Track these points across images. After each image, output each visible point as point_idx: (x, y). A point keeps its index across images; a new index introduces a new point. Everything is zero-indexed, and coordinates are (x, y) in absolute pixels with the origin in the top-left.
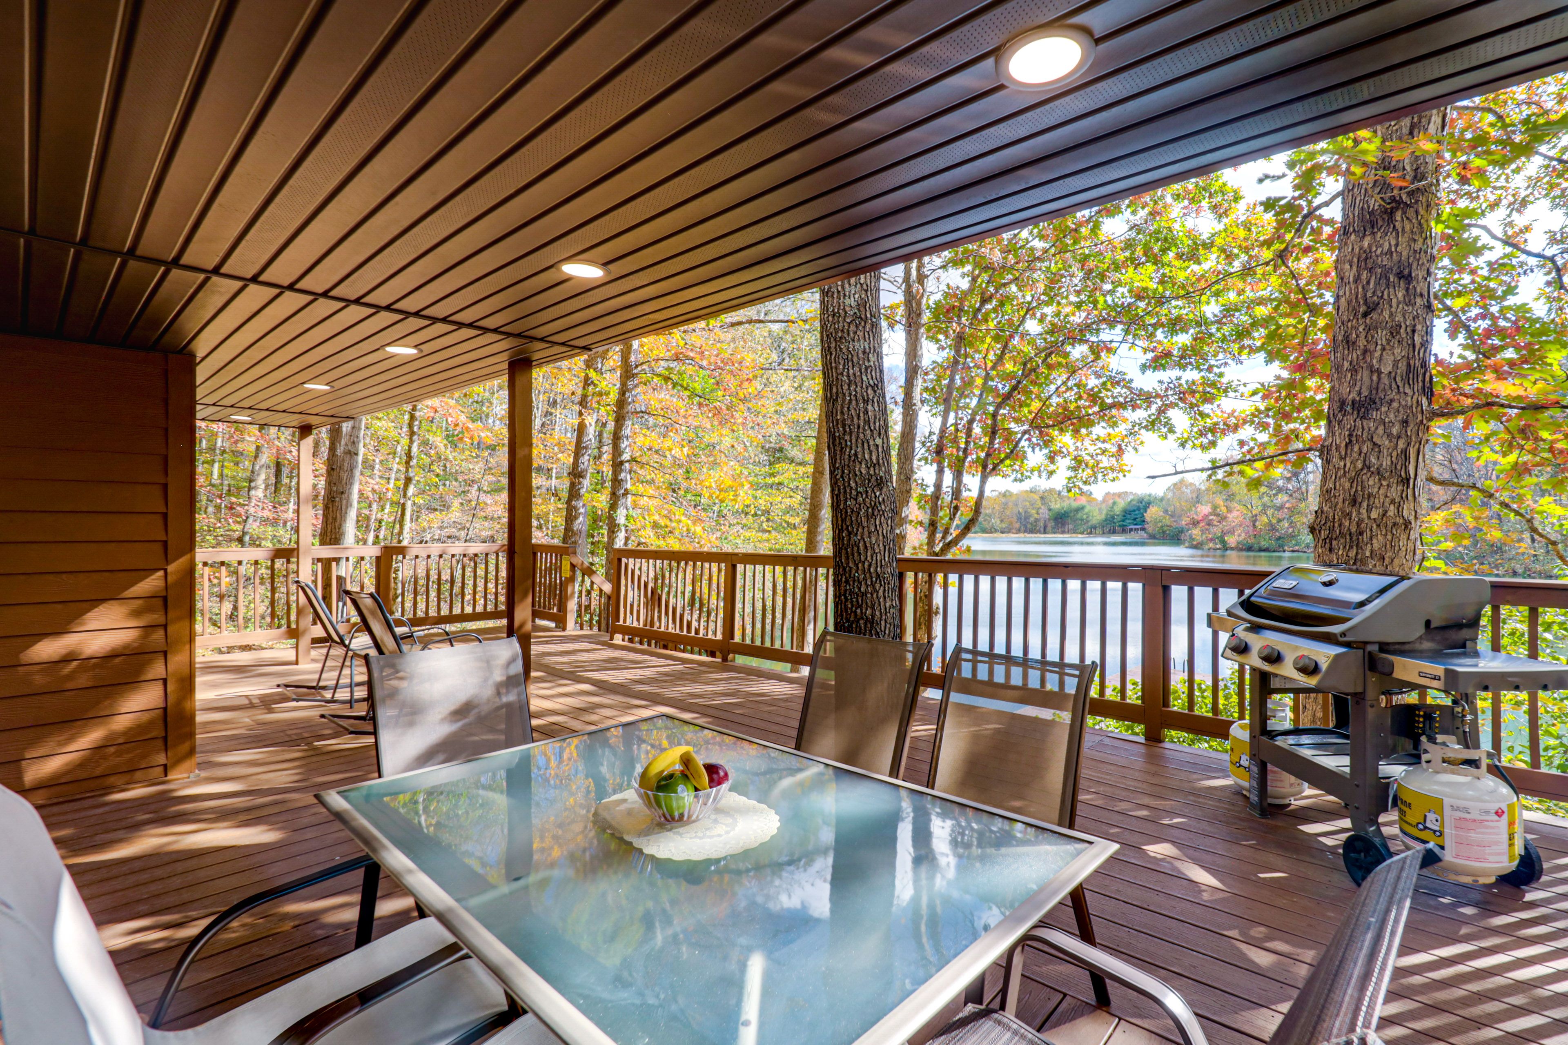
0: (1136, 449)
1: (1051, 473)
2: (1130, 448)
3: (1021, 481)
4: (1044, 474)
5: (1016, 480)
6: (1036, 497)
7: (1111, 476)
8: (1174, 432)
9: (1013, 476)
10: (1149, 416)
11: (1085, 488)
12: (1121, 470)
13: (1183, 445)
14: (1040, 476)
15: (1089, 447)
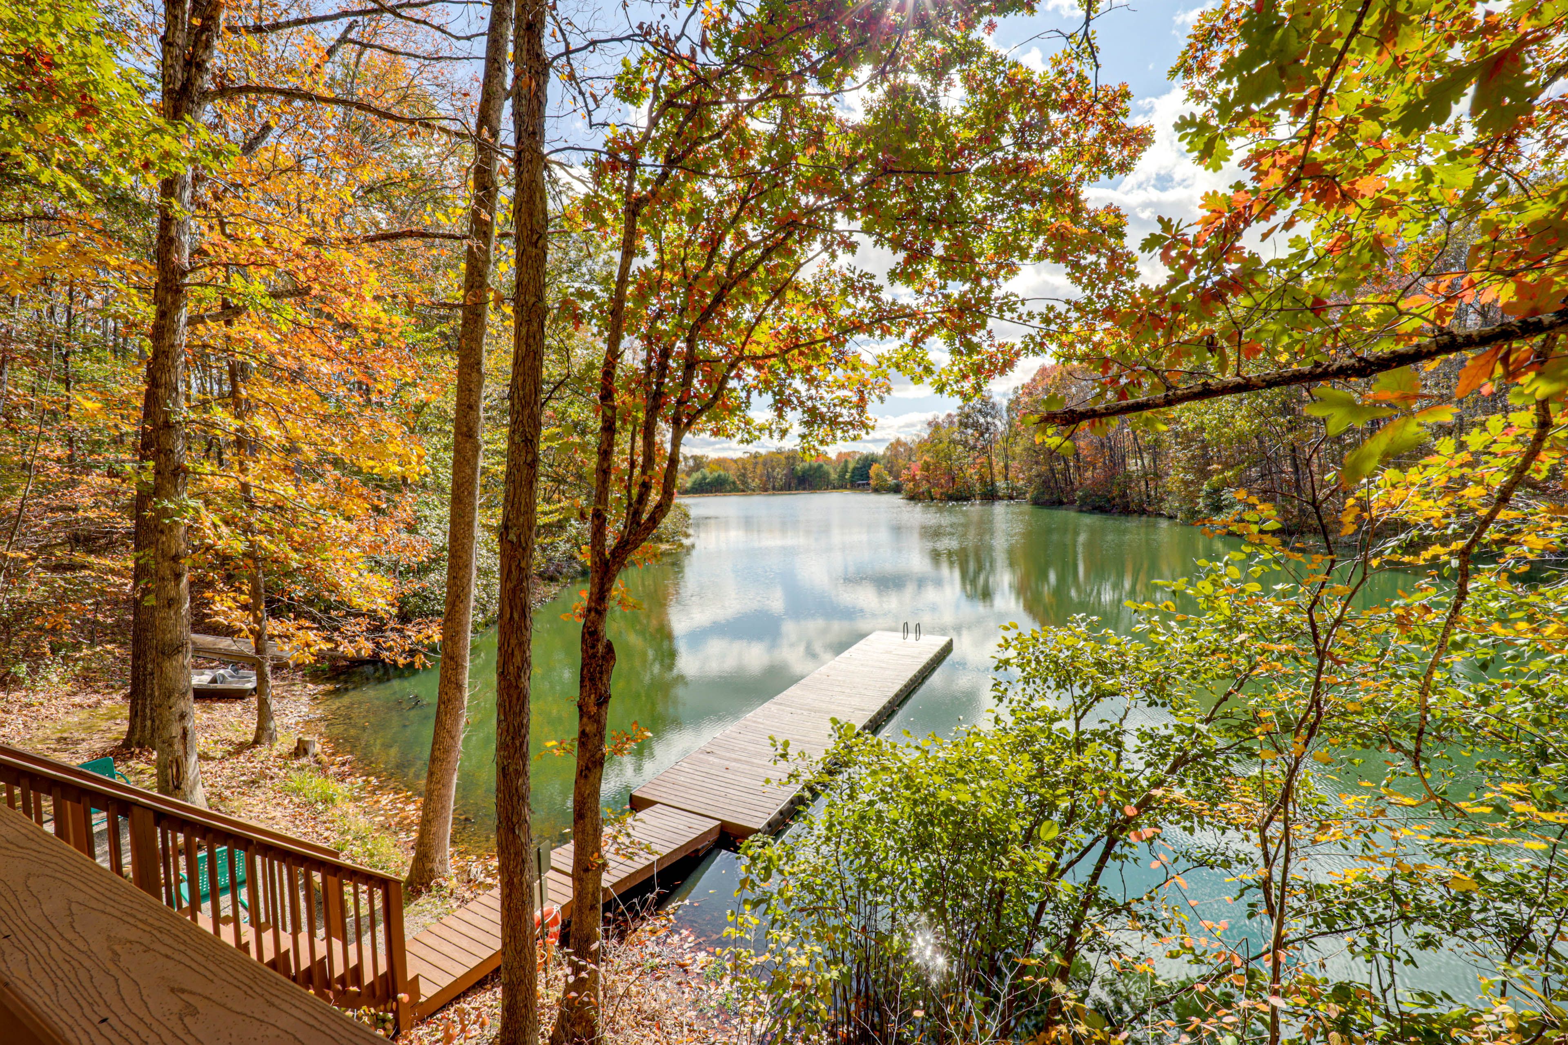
0: (881, 399)
1: (784, 433)
2: (874, 397)
3: (748, 442)
4: (776, 435)
5: (742, 441)
6: (782, 458)
7: (852, 433)
8: (932, 373)
9: (739, 437)
10: (902, 347)
11: (822, 448)
12: (864, 425)
13: (941, 390)
14: (771, 436)
15: (825, 395)
